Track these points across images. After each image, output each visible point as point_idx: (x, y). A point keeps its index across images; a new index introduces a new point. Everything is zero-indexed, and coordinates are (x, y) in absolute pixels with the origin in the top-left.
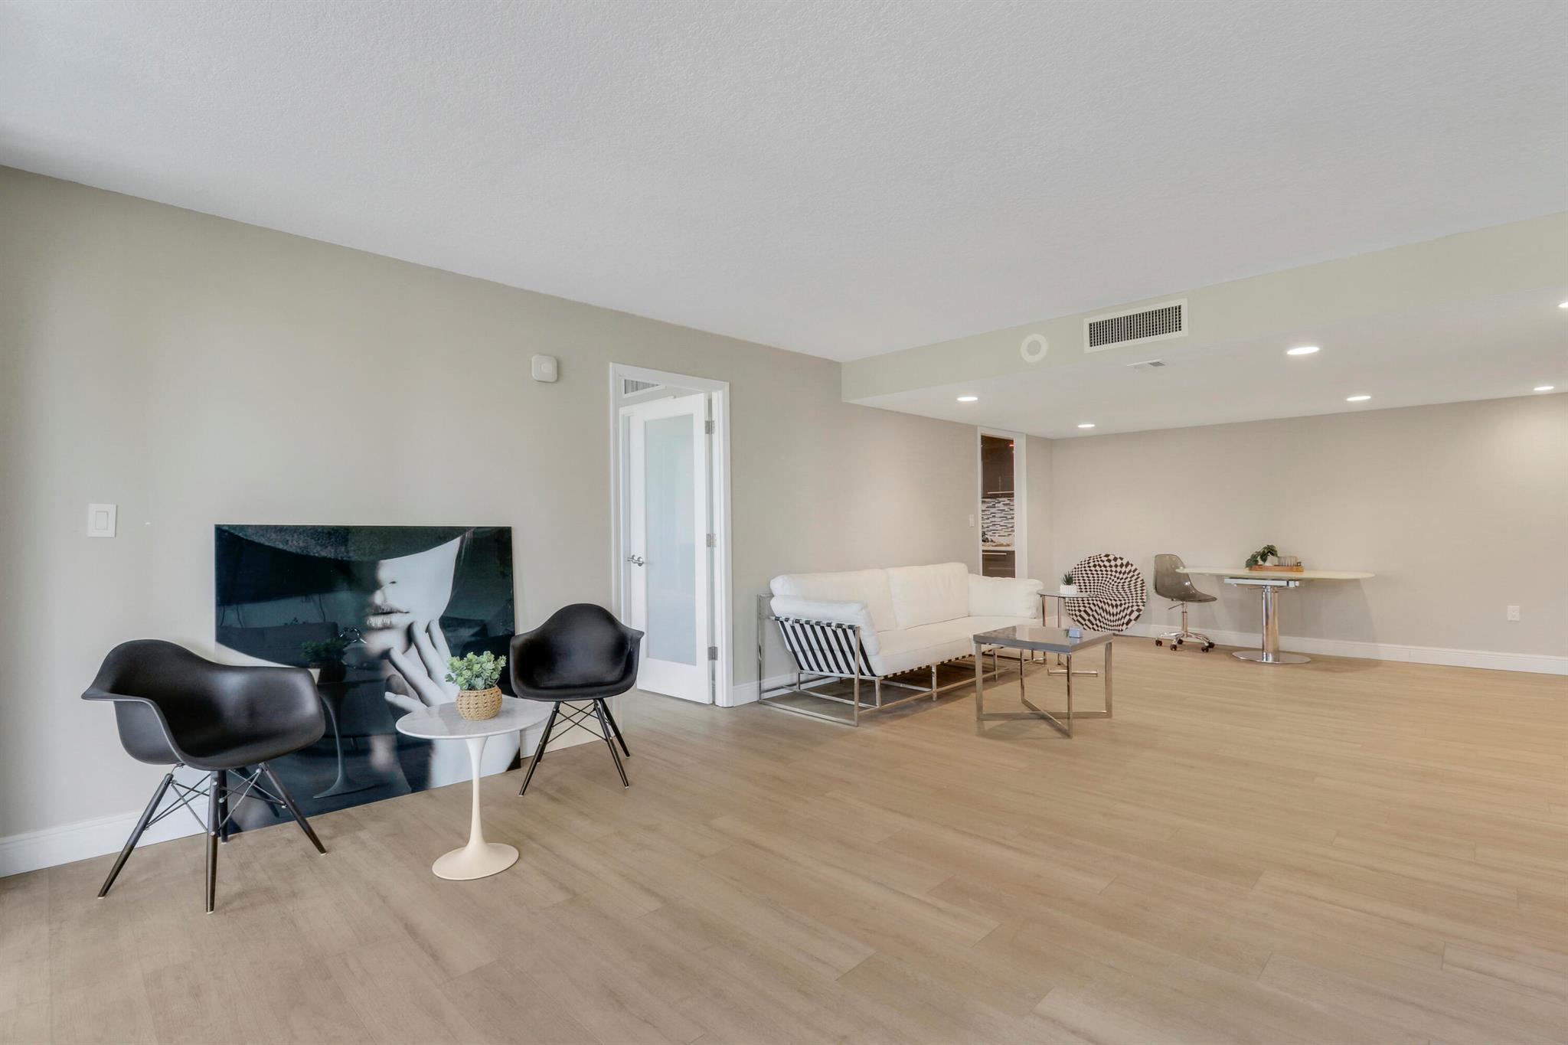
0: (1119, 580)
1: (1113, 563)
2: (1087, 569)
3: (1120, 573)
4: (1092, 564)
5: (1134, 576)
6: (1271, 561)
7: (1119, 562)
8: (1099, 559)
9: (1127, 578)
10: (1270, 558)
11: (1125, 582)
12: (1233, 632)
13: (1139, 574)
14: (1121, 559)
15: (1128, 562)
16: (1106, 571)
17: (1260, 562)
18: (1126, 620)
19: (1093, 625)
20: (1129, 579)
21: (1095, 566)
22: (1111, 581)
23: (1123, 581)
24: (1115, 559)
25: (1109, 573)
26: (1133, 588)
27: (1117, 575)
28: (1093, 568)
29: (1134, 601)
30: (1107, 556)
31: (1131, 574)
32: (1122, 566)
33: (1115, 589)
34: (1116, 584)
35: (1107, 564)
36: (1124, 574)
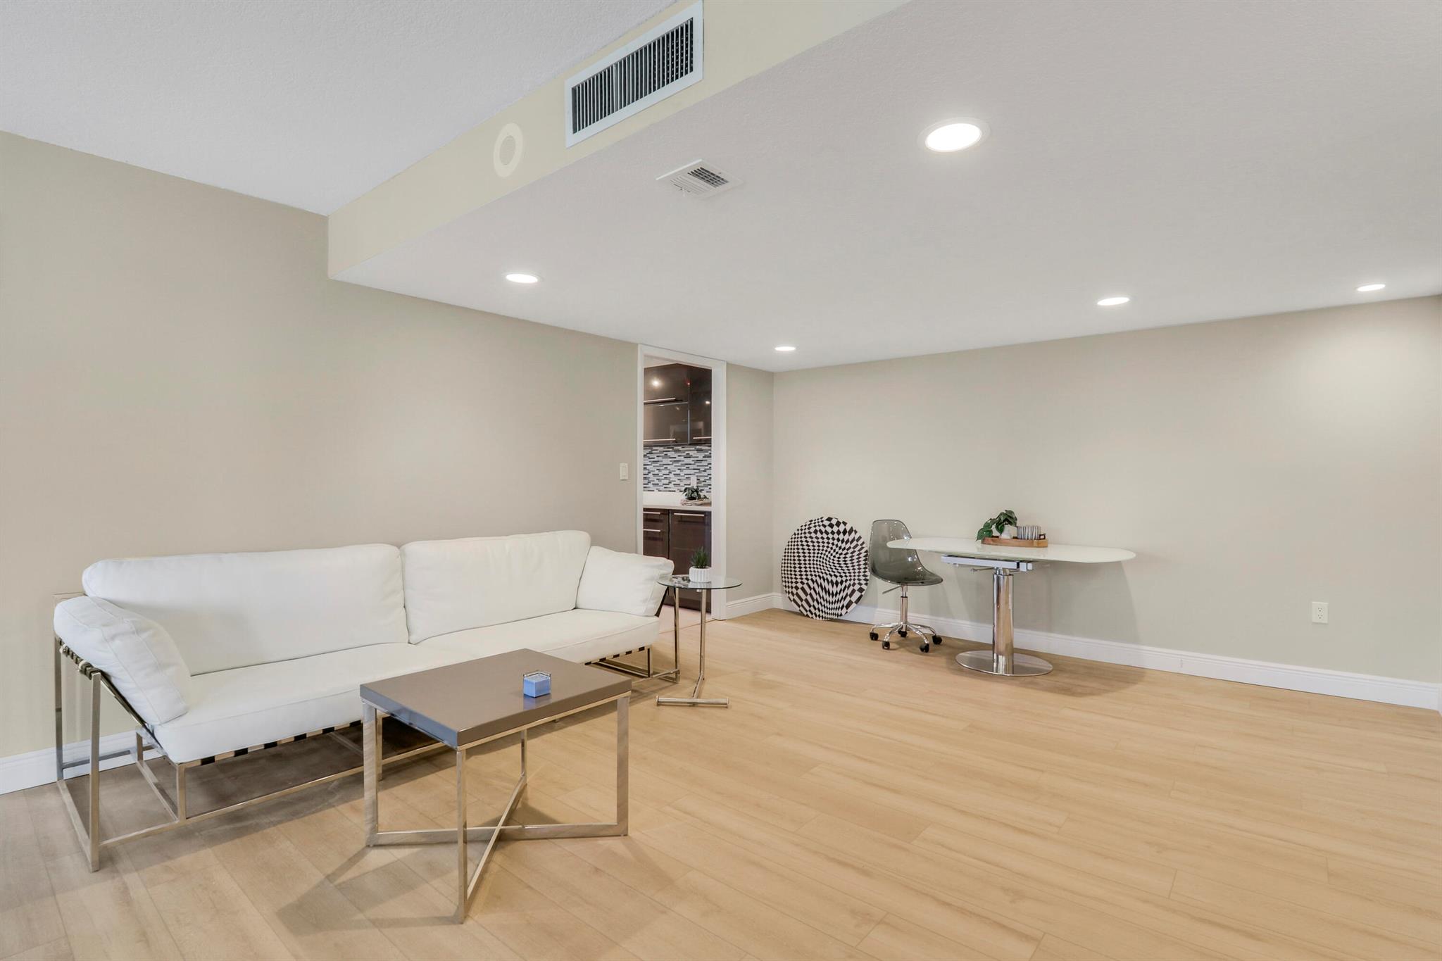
0: (840, 551)
1: (835, 529)
2: (808, 535)
3: (843, 541)
4: (812, 530)
5: (857, 545)
6: (1009, 531)
7: (842, 528)
8: (821, 524)
9: (850, 548)
10: (1008, 528)
11: (847, 553)
12: (968, 623)
13: (863, 543)
14: (845, 523)
15: (852, 528)
16: (828, 538)
17: (995, 533)
18: (845, 603)
19: (810, 606)
20: (851, 550)
21: (816, 532)
22: (832, 551)
23: (845, 551)
24: (838, 524)
25: (831, 541)
26: (855, 561)
27: (840, 544)
28: (813, 535)
29: (856, 578)
30: (829, 519)
31: (855, 543)
32: (845, 532)
33: (836, 562)
34: (838, 556)
35: (829, 529)
36: (847, 542)
